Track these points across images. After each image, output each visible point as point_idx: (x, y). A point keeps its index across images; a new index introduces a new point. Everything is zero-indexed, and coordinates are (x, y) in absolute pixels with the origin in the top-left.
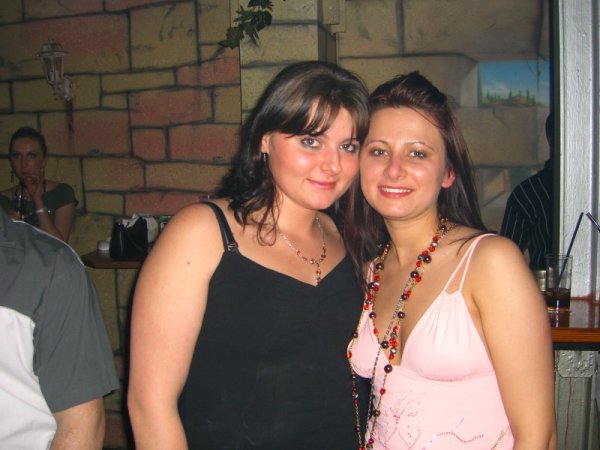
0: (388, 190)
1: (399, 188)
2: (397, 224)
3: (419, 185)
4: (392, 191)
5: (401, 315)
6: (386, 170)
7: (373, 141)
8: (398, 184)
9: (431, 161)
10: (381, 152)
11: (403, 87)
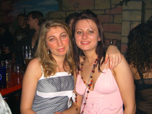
0: (83, 43)
1: (87, 42)
2: (87, 52)
3: (92, 41)
4: (85, 43)
5: (91, 77)
6: (83, 37)
7: (78, 29)
8: (86, 41)
9: (95, 33)
10: (80, 32)
11: (85, 14)
